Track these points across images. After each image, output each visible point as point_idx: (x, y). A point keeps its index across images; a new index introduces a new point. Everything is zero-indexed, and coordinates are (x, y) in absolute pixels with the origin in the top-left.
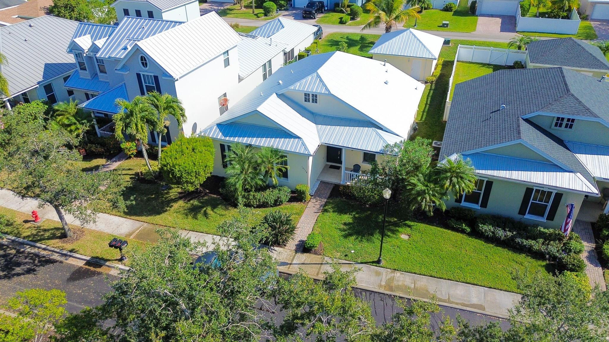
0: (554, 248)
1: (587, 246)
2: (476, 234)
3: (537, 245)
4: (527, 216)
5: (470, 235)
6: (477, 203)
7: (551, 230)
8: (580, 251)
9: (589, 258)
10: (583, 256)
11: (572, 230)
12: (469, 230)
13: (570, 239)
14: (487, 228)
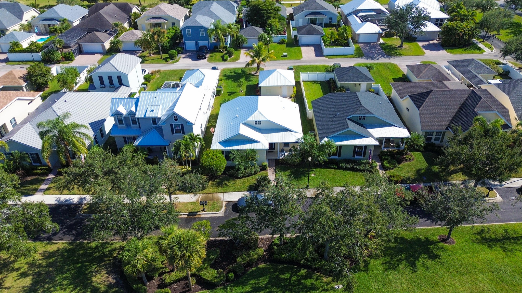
0: (368, 167)
1: (378, 164)
2: (339, 168)
3: (362, 167)
4: (356, 157)
5: (337, 169)
6: (337, 156)
7: (365, 161)
8: (376, 166)
9: (380, 168)
10: (378, 168)
11: (372, 159)
12: (336, 167)
13: (372, 162)
14: (343, 165)
